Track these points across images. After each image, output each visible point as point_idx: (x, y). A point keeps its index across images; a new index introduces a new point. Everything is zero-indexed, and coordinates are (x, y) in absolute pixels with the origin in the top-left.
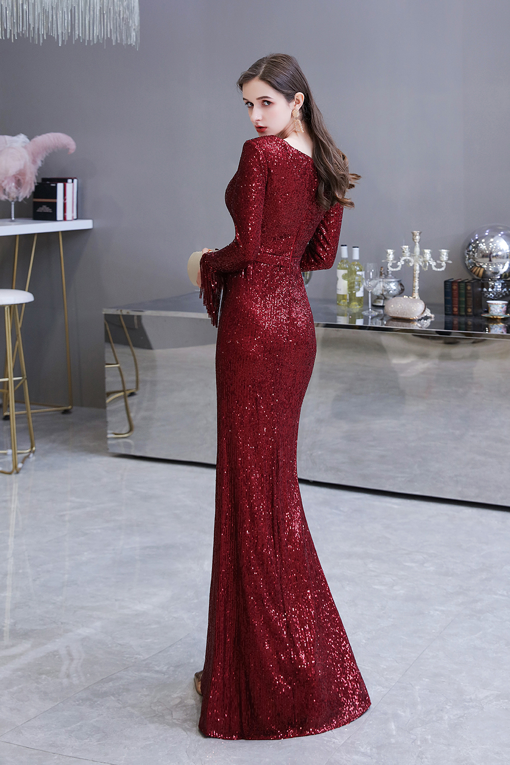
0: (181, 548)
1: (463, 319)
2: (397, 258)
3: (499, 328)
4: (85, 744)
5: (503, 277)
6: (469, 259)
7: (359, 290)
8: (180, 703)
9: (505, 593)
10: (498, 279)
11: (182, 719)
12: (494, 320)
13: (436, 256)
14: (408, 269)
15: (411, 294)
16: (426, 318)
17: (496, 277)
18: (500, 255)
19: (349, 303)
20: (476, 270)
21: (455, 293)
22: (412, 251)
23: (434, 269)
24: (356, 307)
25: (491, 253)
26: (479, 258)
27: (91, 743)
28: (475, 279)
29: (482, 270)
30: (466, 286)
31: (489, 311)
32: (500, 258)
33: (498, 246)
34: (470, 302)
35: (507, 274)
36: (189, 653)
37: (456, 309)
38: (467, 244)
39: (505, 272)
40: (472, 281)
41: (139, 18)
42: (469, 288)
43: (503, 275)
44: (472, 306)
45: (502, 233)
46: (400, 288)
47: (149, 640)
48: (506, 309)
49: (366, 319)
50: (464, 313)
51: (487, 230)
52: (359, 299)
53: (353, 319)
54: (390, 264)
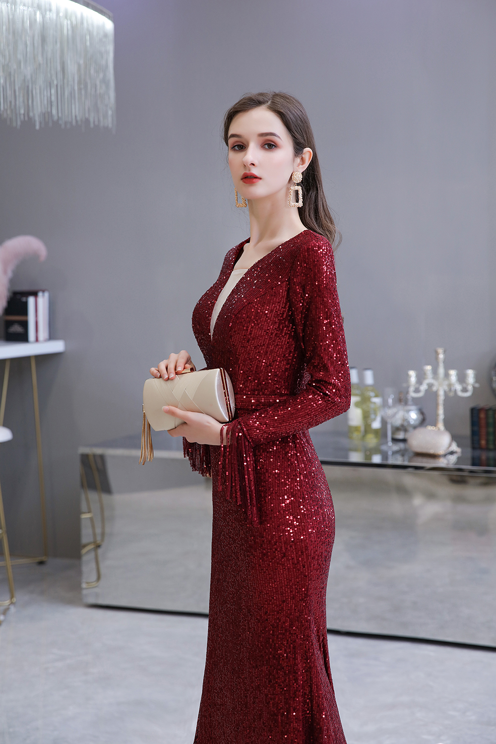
2: (420, 381)
7: (374, 420)
13: (462, 379)
14: (431, 395)
15: (434, 424)
16: (452, 453)
19: (364, 436)
21: (483, 422)
22: (435, 372)
23: (460, 394)
24: (372, 441)
30: (494, 414)
37: (483, 442)
46: (421, 417)
49: (385, 456)
50: (492, 447)
52: (376, 432)
53: (369, 457)
54: (412, 389)
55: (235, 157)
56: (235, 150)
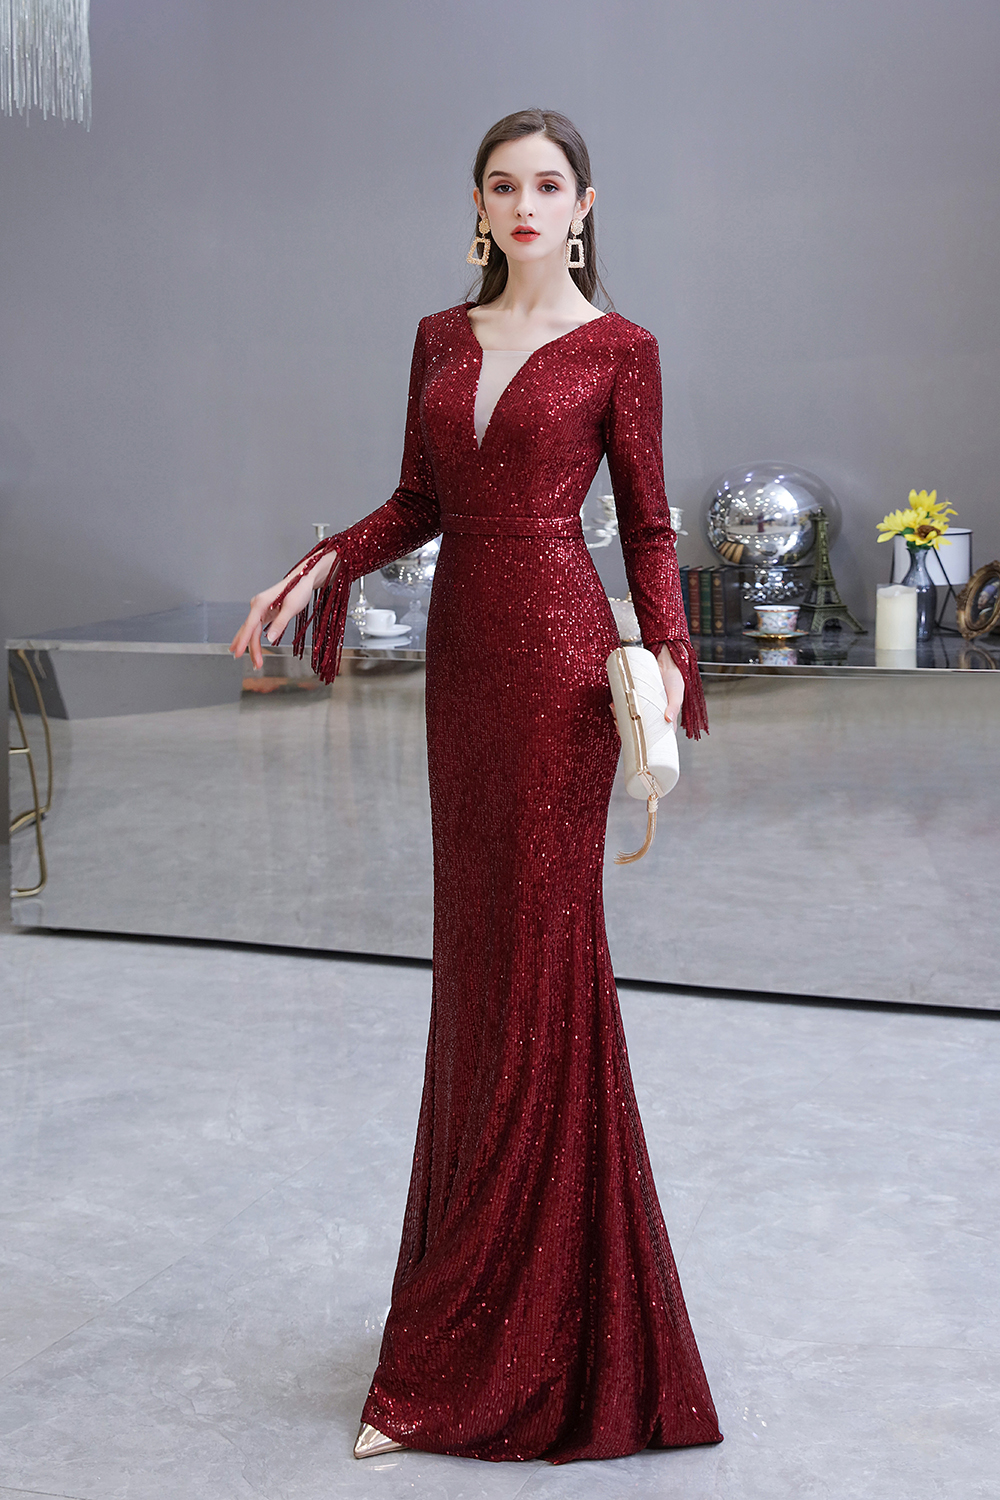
0: (137, 1099)
1: (708, 642)
3: (782, 657)
4: (44, 1464)
5: (785, 561)
6: (715, 528)
8: (202, 1385)
9: (805, 1153)
10: (775, 565)
11: (214, 1416)
12: (771, 642)
17: (770, 562)
18: (779, 520)
20: (729, 548)
21: (695, 592)
25: (761, 517)
26: (732, 525)
27: (56, 1462)
28: (726, 566)
29: (740, 548)
30: (712, 579)
31: (760, 625)
32: (779, 525)
33: (776, 502)
34: (719, 611)
35: (795, 555)
36: (190, 1293)
38: (711, 501)
39: (789, 552)
40: (723, 570)
41: (89, 69)
42: (717, 582)
43: (786, 558)
44: (722, 617)
45: (781, 477)
47: (117, 1268)
48: (795, 621)
50: (709, 631)
51: (748, 472)
55: (499, 203)
56: (499, 192)
